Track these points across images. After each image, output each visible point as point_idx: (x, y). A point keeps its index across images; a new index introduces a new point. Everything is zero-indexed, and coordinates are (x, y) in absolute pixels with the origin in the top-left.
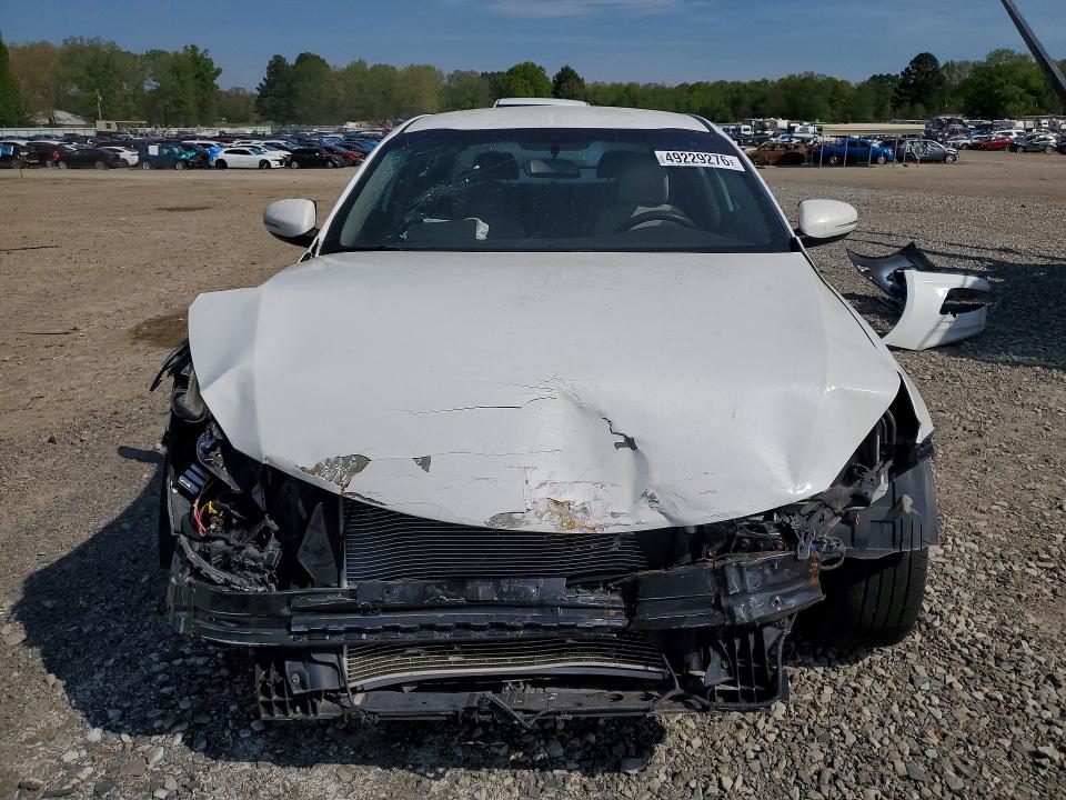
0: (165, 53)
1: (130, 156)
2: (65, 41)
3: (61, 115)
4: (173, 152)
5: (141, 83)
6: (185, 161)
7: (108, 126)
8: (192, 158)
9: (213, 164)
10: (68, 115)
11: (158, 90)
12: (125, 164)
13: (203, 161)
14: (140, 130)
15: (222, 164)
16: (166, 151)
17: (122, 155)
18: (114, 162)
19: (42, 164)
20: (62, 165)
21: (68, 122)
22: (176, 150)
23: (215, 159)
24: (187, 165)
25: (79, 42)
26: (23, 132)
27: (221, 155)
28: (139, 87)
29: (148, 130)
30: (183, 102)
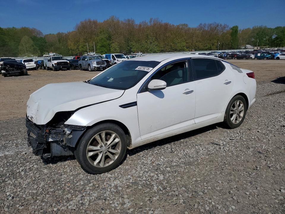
0: (280, 27)
1: (253, 56)
2: (253, 27)
3: (248, 46)
4: (264, 55)
5: (272, 36)
6: (267, 58)
7: (257, 48)
8: (269, 57)
9: (275, 58)
10: (250, 46)
11: (276, 37)
12: (251, 58)
13: (273, 57)
14: (266, 49)
15: (278, 58)
16: (262, 55)
17: (251, 56)
18: (248, 58)
19: (232, 58)
20: (236, 59)
21: (249, 48)
22: (265, 55)
23: (276, 57)
24: (268, 59)
25: (257, 27)
26: (230, 51)
27: (279, 56)
28: (271, 37)
29: (268, 49)
30: (283, 40)
